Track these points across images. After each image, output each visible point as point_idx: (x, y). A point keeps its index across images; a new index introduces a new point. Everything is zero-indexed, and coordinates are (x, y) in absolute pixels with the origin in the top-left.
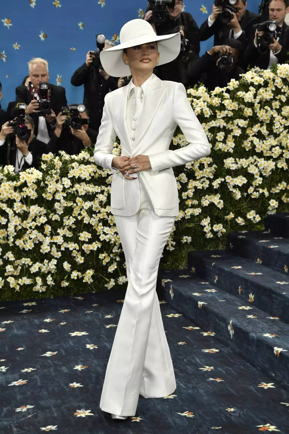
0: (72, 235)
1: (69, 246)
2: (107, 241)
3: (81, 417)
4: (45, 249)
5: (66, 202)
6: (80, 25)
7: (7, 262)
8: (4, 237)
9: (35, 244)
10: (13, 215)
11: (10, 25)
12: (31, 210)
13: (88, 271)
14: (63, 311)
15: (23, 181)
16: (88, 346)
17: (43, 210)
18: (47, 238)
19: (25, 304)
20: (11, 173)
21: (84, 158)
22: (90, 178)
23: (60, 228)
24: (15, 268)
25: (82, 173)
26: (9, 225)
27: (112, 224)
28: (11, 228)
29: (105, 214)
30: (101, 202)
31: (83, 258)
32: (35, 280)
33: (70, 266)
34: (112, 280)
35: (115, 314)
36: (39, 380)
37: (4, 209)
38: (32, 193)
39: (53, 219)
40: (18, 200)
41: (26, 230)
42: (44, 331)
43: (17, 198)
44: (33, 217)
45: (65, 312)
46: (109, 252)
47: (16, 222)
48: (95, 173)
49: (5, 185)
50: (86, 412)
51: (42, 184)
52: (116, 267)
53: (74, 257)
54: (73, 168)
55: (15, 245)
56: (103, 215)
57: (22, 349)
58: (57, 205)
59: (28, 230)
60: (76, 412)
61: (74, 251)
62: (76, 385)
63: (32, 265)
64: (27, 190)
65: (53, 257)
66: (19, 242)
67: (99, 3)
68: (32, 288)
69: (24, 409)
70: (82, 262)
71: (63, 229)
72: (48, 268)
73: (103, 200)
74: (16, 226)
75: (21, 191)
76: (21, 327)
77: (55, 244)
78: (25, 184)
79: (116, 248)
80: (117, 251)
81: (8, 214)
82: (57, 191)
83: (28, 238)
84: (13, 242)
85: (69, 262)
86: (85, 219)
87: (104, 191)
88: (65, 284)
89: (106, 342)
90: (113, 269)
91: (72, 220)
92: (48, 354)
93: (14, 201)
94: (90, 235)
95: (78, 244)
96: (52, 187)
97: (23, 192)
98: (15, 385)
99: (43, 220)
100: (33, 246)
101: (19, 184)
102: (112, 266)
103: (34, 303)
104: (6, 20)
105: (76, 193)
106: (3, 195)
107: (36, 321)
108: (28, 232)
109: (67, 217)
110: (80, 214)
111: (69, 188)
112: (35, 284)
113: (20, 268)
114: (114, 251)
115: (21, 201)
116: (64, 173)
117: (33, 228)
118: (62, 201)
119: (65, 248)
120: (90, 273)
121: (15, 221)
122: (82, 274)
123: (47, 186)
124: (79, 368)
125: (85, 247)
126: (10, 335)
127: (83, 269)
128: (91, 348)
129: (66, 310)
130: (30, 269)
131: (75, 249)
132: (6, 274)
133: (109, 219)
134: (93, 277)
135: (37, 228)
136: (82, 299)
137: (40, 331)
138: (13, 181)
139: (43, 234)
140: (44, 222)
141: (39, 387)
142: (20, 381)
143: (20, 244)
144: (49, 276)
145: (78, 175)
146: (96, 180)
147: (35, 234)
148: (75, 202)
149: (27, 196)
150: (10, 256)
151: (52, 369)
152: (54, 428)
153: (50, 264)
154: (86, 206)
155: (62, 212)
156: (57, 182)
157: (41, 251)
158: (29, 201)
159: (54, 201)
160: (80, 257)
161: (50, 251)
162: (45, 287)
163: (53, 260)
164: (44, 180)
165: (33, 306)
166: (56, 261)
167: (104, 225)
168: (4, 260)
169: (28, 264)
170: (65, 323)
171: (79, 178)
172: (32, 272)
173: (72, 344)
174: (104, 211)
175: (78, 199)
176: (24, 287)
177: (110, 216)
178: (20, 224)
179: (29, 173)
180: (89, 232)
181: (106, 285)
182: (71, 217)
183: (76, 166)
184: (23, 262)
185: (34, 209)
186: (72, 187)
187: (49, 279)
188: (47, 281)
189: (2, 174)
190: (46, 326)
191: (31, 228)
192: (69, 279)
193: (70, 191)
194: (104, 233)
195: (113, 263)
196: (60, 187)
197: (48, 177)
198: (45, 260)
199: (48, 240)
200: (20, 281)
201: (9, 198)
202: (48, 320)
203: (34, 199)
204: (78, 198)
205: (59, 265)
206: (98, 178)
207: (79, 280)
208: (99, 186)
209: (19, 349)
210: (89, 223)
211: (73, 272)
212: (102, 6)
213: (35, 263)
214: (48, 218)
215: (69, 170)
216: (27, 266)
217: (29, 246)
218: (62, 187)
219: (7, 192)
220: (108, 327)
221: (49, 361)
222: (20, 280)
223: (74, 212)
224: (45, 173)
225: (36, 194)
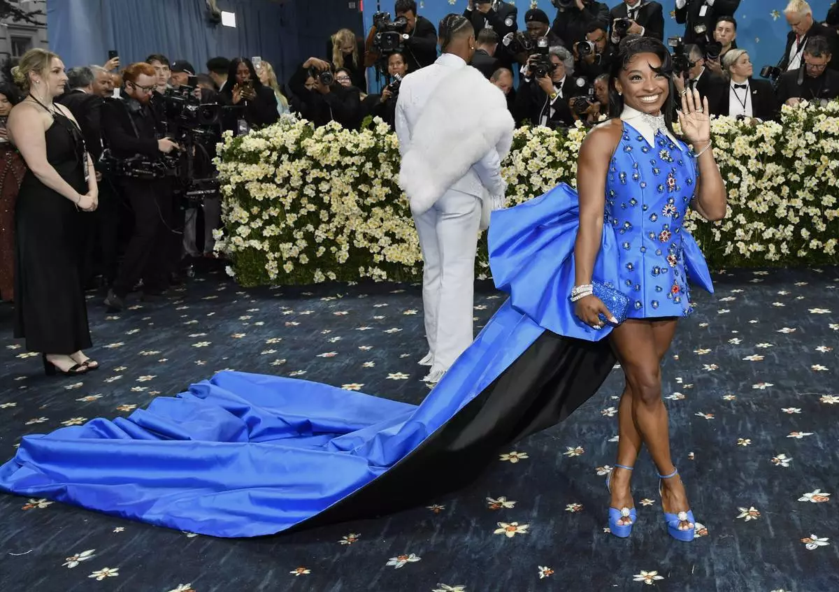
0: (814, 198)
1: (809, 211)
3: (828, 404)
4: (781, 212)
5: (808, 160)
7: (737, 225)
8: (735, 198)
9: (770, 207)
10: (747, 173)
12: (767, 168)
13: (830, 241)
14: (799, 284)
15: (760, 135)
16: (832, 326)
17: (781, 169)
18: (784, 200)
19: (756, 273)
20: (747, 126)
21: (834, 110)
23: (799, 190)
24: (747, 232)
25: (829, 127)
26: (741, 184)
28: (744, 188)
31: (825, 225)
32: (768, 247)
33: (809, 233)
36: (776, 358)
37: (736, 166)
38: (768, 149)
39: (792, 179)
40: (753, 157)
41: (760, 190)
42: (778, 304)
43: (752, 154)
44: (770, 177)
45: (802, 286)
47: (750, 181)
49: (739, 140)
50: (833, 398)
51: (782, 139)
53: (815, 223)
54: (819, 121)
55: (747, 207)
57: (755, 322)
58: (797, 164)
59: (762, 190)
60: (822, 397)
61: (815, 217)
62: (819, 367)
63: (765, 230)
64: (764, 146)
65: (790, 223)
66: (752, 204)
68: (764, 256)
69: (763, 387)
70: (824, 229)
71: (803, 191)
72: (784, 234)
74: (749, 186)
75: (757, 146)
76: (752, 298)
77: (793, 207)
78: (762, 139)
81: (741, 172)
82: (799, 147)
83: (762, 200)
84: (746, 204)
85: (808, 229)
86: (830, 181)
88: (802, 253)
91: (815, 181)
92: (785, 330)
93: (749, 157)
94: (835, 199)
95: (820, 209)
96: (793, 143)
97: (759, 147)
99: (781, 180)
100: (767, 209)
101: (755, 138)
103: (765, 273)
105: (821, 150)
106: (737, 150)
107: (769, 292)
108: (762, 193)
109: (809, 178)
110: (824, 175)
111: (813, 144)
112: (768, 251)
113: (751, 232)
115: (756, 158)
116: (808, 126)
117: (769, 188)
118: (804, 158)
119: (804, 213)
120: (832, 242)
121: (748, 180)
122: (823, 244)
123: (787, 141)
124: (822, 349)
125: (828, 213)
126: (741, 305)
127: (823, 237)
128: (836, 329)
129: (803, 283)
130: (763, 234)
131: (816, 215)
132: (735, 239)
134: (835, 247)
135: (773, 188)
136: (821, 271)
137: (774, 304)
138: (748, 136)
139: (779, 196)
140: (781, 182)
141: (777, 365)
142: (755, 356)
143: (754, 206)
144: (784, 243)
145: (825, 129)
147: (770, 195)
148: (819, 160)
149: (764, 152)
150: (741, 218)
151: (791, 347)
152: (797, 411)
153: (786, 230)
154: (833, 165)
155: (803, 172)
156: (799, 136)
157: (776, 215)
158: (766, 158)
159: (795, 158)
160: (821, 224)
161: (787, 216)
162: (779, 256)
163: (789, 225)
164: (784, 134)
165: (764, 275)
166: (793, 227)
168: (734, 223)
169: (761, 229)
170: (802, 297)
171: (826, 132)
172: (764, 238)
173: (812, 322)
175: (823, 158)
176: (755, 254)
178: (753, 184)
179: (767, 127)
180: (834, 196)
182: (813, 178)
183: (823, 118)
184: (755, 227)
185: (771, 168)
186: (817, 143)
187: (784, 247)
188: (781, 249)
189: (737, 127)
190: (781, 298)
191: (766, 188)
192: (807, 248)
193: (813, 148)
196: (802, 143)
197: (789, 132)
198: (780, 226)
199: (785, 203)
200: (751, 247)
201: (743, 154)
202: (782, 293)
203: (771, 155)
204: (823, 156)
205: (796, 232)
207: (819, 250)
209: (752, 322)
210: (835, 185)
211: (812, 241)
213: (768, 228)
214: (786, 178)
215: (814, 122)
216: (759, 231)
217: (763, 209)
218: (805, 142)
219: (741, 147)
221: (787, 338)
222: (751, 245)
223: (817, 172)
224: (786, 126)
225: (774, 151)
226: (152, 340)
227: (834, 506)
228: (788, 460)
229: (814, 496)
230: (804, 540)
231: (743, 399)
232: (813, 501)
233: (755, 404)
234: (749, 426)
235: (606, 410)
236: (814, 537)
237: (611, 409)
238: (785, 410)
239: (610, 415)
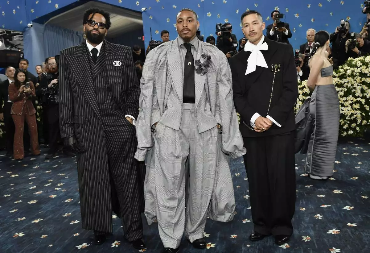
2: (343, 114)
3: (336, 193)
6: (331, 14)
11: (298, 16)
15: (304, 85)
22: (336, 84)
27: (346, 106)
29: (343, 101)
30: (341, 95)
34: (345, 132)
35: (347, 148)
46: (344, 119)
48: (338, 82)
52: (347, 126)
56: (342, 102)
60: (333, 191)
64: (305, 90)
67: (341, 3)
69: (309, 187)
73: (342, 94)
74: (300, 106)
75: (302, 90)
78: (304, 87)
79: (347, 117)
80: (348, 118)
87: (342, 90)
89: (345, 160)
90: (346, 127)
98: (303, 176)
102: (345, 125)
104: (296, 14)
114: (346, 119)
115: (302, 94)
128: (338, 163)
133: (345, 103)
142: (305, 174)
146: (338, 85)
149: (305, 92)
152: (324, 196)
158: (306, 94)
167: (342, 106)
174: (342, 100)
177: (345, 102)
181: (342, 134)
194: (342, 110)
195: (346, 124)
203: (308, 93)
206: (340, 84)
208: (340, 88)
212: (342, 4)
220: (345, 154)
225: (309, 91)
226: (63, 170)
227: (342, 236)
228: (321, 217)
229: (333, 231)
230: (330, 250)
231: (301, 191)
232: (333, 233)
233: (306, 193)
234: (304, 202)
235: (245, 196)
236: (334, 248)
237: (247, 196)
238: (319, 196)
239: (247, 198)
